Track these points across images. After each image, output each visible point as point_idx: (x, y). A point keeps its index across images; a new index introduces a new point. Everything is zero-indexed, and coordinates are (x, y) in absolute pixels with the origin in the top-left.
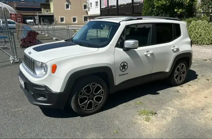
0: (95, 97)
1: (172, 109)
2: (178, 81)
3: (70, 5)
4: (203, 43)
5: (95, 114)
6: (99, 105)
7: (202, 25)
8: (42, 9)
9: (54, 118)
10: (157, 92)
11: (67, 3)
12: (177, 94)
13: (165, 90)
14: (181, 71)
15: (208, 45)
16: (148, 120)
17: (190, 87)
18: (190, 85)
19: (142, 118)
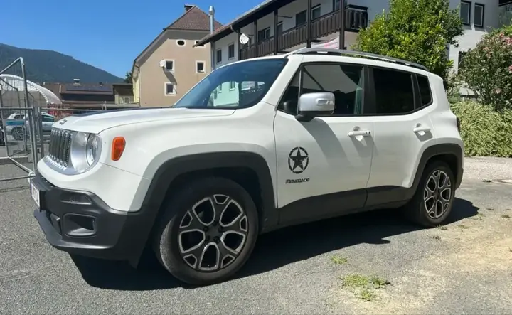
0: (224, 234)
1: (428, 274)
2: (432, 214)
3: (175, 86)
4: (473, 152)
5: (223, 283)
6: (234, 258)
7: (467, 112)
8: (117, 97)
9: (113, 291)
10: (384, 239)
11: (169, 83)
12: (434, 243)
13: (403, 235)
14: (439, 191)
15: (485, 156)
16: (368, 298)
17: (466, 230)
18: (464, 227)
19: (351, 295)
